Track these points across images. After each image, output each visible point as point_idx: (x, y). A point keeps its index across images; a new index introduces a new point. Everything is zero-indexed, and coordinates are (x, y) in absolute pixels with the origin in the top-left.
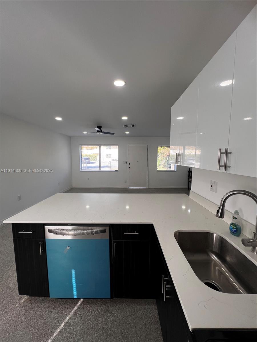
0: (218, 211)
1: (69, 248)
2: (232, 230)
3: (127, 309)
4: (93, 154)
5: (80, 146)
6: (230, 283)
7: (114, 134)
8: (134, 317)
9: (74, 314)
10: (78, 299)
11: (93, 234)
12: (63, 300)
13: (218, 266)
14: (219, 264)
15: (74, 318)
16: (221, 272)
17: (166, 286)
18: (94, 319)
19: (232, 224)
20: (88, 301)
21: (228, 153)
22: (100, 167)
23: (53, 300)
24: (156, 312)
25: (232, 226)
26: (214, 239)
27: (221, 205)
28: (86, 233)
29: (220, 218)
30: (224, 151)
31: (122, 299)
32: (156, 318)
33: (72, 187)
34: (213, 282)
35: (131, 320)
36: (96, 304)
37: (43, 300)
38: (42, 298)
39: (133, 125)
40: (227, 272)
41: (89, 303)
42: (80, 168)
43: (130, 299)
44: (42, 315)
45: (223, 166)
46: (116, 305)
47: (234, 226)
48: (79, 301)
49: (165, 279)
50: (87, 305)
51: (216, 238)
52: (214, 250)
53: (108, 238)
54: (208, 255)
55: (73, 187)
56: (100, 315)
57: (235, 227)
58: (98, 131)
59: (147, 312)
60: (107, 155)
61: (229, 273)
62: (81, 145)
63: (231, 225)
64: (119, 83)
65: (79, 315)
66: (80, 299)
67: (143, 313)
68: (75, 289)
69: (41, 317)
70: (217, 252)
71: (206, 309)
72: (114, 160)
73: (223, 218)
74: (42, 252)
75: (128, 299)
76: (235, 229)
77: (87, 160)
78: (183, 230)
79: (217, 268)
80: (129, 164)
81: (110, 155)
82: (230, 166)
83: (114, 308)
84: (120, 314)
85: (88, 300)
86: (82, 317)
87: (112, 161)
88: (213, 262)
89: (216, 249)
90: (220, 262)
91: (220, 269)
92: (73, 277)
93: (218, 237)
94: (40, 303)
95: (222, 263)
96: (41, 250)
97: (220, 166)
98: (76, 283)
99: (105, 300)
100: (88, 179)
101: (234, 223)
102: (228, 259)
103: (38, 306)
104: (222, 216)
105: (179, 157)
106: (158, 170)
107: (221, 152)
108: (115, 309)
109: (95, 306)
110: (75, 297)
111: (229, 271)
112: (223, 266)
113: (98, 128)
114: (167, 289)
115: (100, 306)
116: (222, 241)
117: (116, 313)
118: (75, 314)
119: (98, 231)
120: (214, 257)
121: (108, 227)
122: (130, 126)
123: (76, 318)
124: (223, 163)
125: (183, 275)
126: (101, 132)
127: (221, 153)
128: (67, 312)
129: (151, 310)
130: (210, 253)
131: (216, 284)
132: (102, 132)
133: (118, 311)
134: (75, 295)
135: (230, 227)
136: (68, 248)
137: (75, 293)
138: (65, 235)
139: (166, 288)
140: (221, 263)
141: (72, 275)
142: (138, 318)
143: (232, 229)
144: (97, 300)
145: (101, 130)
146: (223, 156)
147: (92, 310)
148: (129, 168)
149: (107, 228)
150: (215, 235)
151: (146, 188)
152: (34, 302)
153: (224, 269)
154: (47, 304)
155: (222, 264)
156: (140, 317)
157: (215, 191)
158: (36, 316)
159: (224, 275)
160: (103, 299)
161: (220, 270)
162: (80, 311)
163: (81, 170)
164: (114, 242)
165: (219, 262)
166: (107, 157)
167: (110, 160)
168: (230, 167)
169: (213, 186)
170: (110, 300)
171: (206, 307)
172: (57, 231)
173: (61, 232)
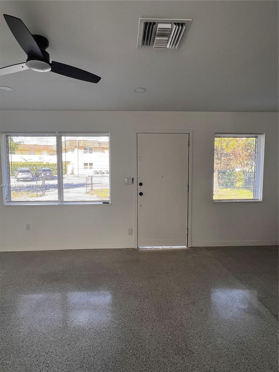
7: (95, 79)
42: (4, 197)
60: (86, 164)
72: (98, 173)
80: (141, 184)
81: (91, 164)
87: (95, 174)
148: (141, 194)
151: (185, 247)
166: (85, 168)
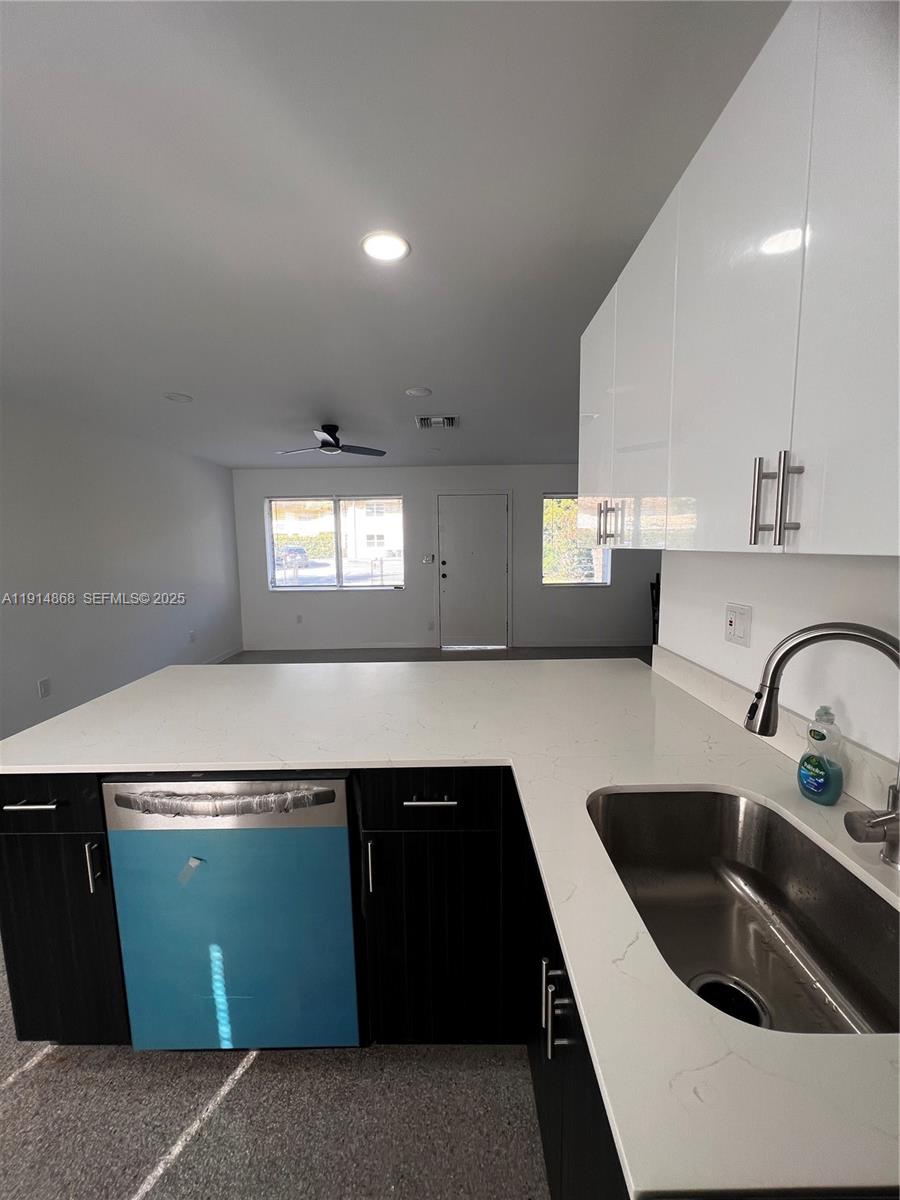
0: (754, 709)
1: (197, 862)
2: (808, 783)
3: (421, 1083)
4: (321, 534)
5: (267, 500)
6: (800, 983)
7: (382, 453)
8: (447, 1113)
9: (224, 1106)
10: (239, 1052)
11: (287, 810)
12: (184, 1055)
13: (753, 919)
14: (758, 910)
15: (223, 1121)
16: (766, 944)
17: (553, 1001)
18: (299, 1123)
19: (807, 760)
20: (277, 1057)
21: (790, 470)
22: (339, 575)
23: (146, 1057)
24: (527, 1094)
25: (809, 767)
26: (741, 817)
27: (763, 686)
28: (260, 805)
29: (759, 734)
30: (772, 466)
31: (403, 1048)
32: (528, 1117)
33: (242, 647)
34: (736, 983)
35: (435, 1125)
36: (307, 1069)
37: (111, 1058)
38: (104, 1051)
39: (453, 419)
40: (788, 942)
41: (281, 1064)
42: (269, 580)
43: (433, 1048)
44: (103, 1115)
45: (769, 528)
46: (382, 1069)
47: (815, 767)
48: (244, 1056)
49: (551, 973)
50: (274, 1072)
51: (746, 814)
52: (740, 859)
53: (344, 823)
54: (719, 879)
55: (245, 649)
56: (322, 1111)
57: (817, 771)
58: (325, 444)
59: (497, 1093)
60: (370, 537)
61: (798, 945)
62: (271, 498)
63: (802, 763)
64: (385, 248)
65: (241, 1110)
66: (247, 1050)
67: (479, 1099)
68: (223, 1017)
69: (98, 1122)
70: (753, 866)
71: (702, 1101)
72: (394, 555)
73: (773, 735)
74: (94, 880)
75: (428, 1046)
76: (819, 776)
77: (299, 557)
78: (621, 787)
79: (752, 927)
80: (444, 563)
81: (381, 537)
82: (799, 524)
83: (374, 1081)
84: (396, 1103)
85: (278, 1053)
86: (254, 1118)
87: (387, 556)
88: (737, 905)
89: (746, 852)
90: (762, 902)
91: (764, 929)
92: (216, 973)
93: (756, 808)
94: (99, 1067)
95: (772, 906)
96: (94, 874)
97: (758, 529)
98: (229, 991)
99: (342, 1050)
100: (299, 619)
101: (816, 754)
102: (793, 890)
103: (89, 1082)
104: (768, 728)
105: (611, 517)
106: (545, 581)
107: (764, 471)
108: (379, 1084)
109: (305, 1074)
110: (226, 1045)
111: (797, 936)
112: (775, 918)
113: (324, 431)
114: (558, 1012)
115: (324, 1076)
116: (770, 825)
117: (380, 1102)
118: (227, 1107)
119: (303, 797)
120: (740, 885)
121: (343, 781)
122: (438, 423)
123: (230, 1123)
124: (770, 517)
125: (614, 962)
126: (336, 445)
127: (762, 476)
128: (197, 1100)
129: (510, 1084)
130: (727, 870)
131: (746, 990)
132: (340, 448)
133: (387, 1091)
134: (224, 1039)
135: (800, 769)
136: (194, 863)
137: (225, 1030)
138: (178, 814)
139: (555, 1007)
140: (766, 907)
141: (212, 965)
142: (461, 1117)
143: (807, 777)
144: (312, 1051)
145: (337, 440)
146: (772, 489)
147: (290, 1092)
148: (442, 579)
149: (339, 787)
150: (743, 803)
151: (505, 647)
152: (79, 1065)
153: (778, 930)
154: (124, 1071)
155: (770, 912)
156: (471, 1114)
157: (744, 640)
158: (79, 1119)
159: (777, 954)
160: (336, 1050)
161: (763, 933)
162: (247, 1095)
163: (271, 589)
164: (368, 838)
165: (757, 904)
166: (369, 544)
167: (378, 552)
168: (796, 527)
169: (736, 623)
170: (359, 1051)
171: (700, 1095)
172: (149, 799)
173: (164, 804)
